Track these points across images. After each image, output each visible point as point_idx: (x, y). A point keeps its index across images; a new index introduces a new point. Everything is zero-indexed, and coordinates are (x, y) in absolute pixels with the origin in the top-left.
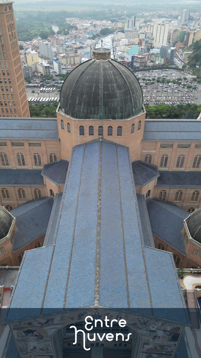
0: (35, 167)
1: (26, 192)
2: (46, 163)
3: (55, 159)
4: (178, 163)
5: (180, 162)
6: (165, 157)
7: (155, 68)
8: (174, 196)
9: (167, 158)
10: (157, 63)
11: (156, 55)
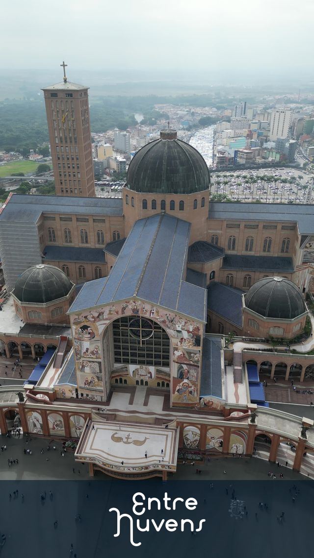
0: (98, 246)
1: (86, 270)
2: (109, 241)
3: (119, 237)
4: (247, 246)
5: (249, 245)
6: (232, 238)
7: (265, 166)
8: (242, 281)
9: (234, 240)
10: (270, 159)
11: (270, 150)
